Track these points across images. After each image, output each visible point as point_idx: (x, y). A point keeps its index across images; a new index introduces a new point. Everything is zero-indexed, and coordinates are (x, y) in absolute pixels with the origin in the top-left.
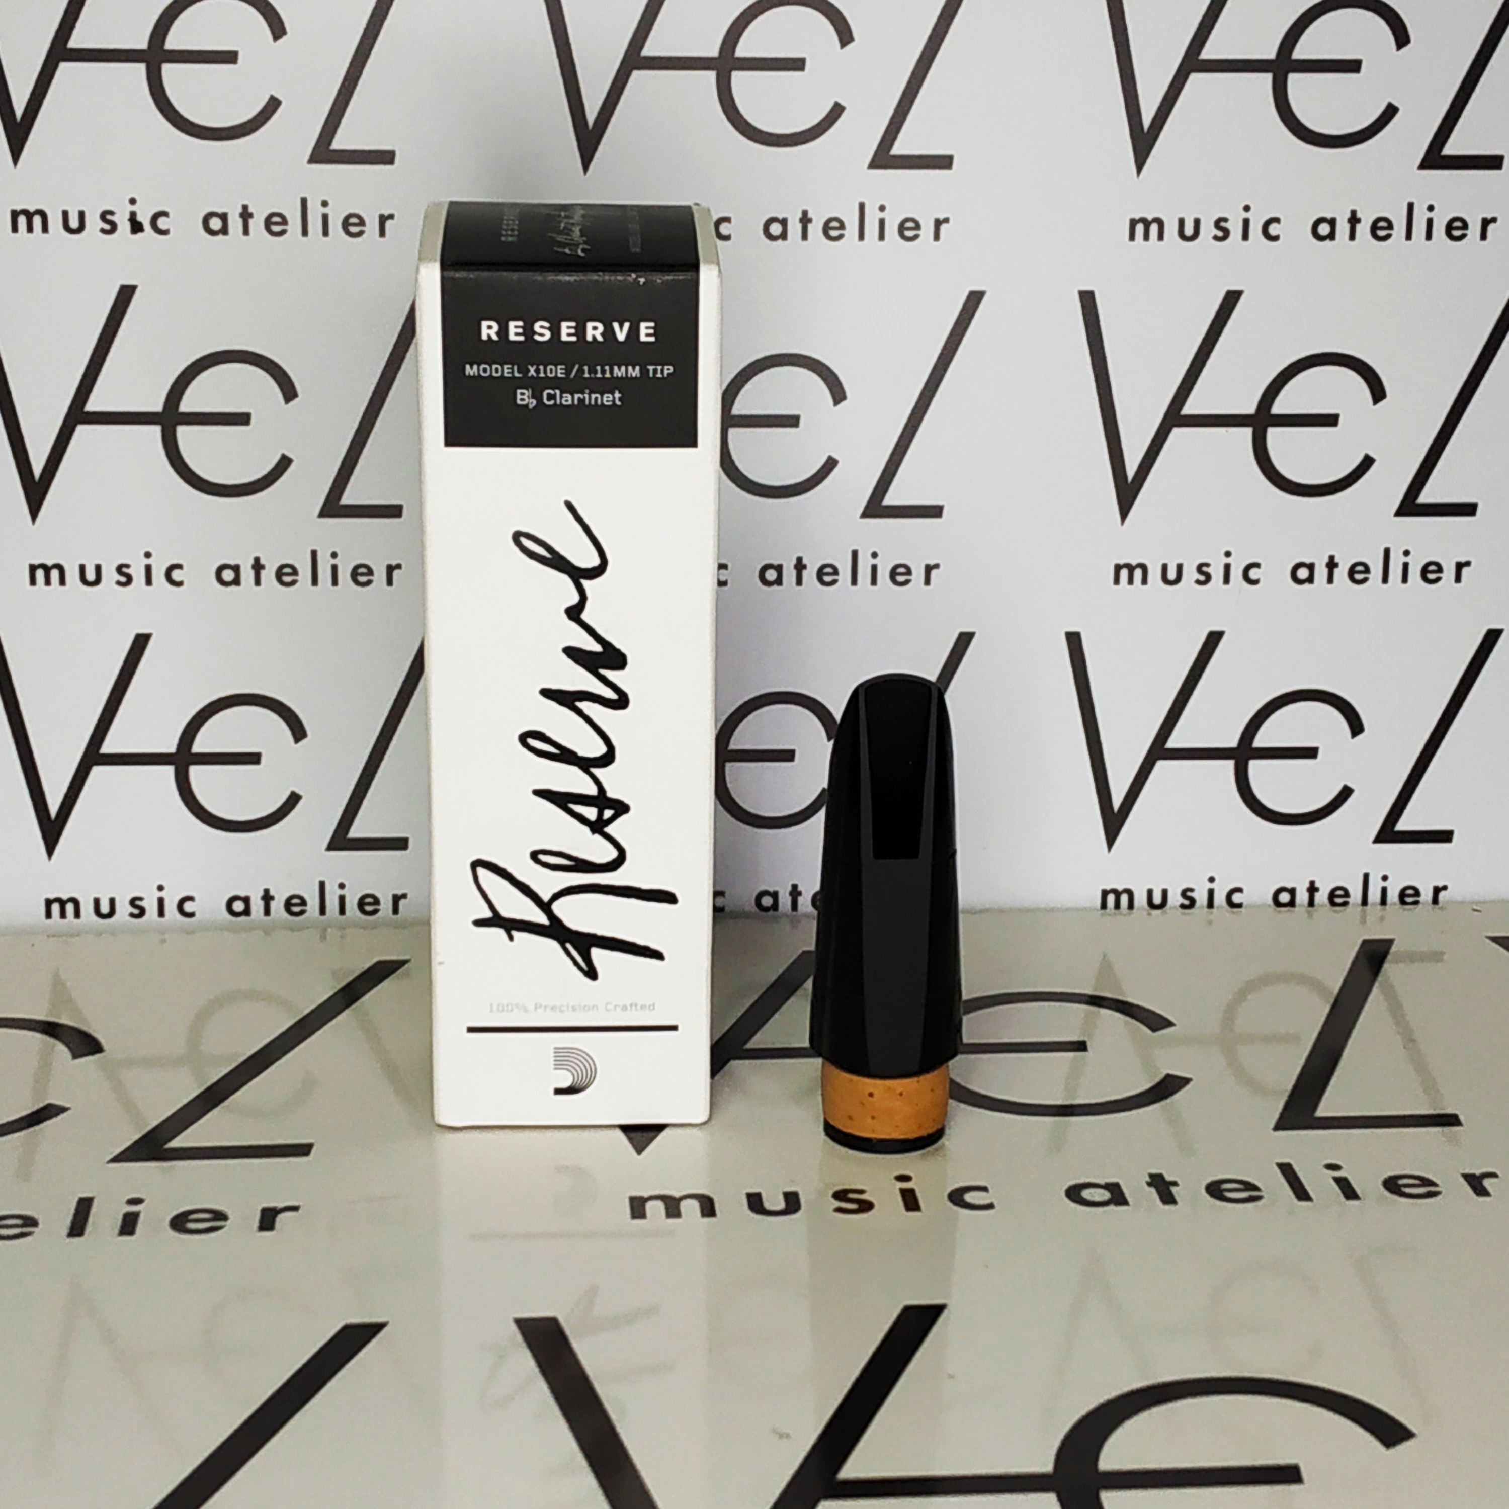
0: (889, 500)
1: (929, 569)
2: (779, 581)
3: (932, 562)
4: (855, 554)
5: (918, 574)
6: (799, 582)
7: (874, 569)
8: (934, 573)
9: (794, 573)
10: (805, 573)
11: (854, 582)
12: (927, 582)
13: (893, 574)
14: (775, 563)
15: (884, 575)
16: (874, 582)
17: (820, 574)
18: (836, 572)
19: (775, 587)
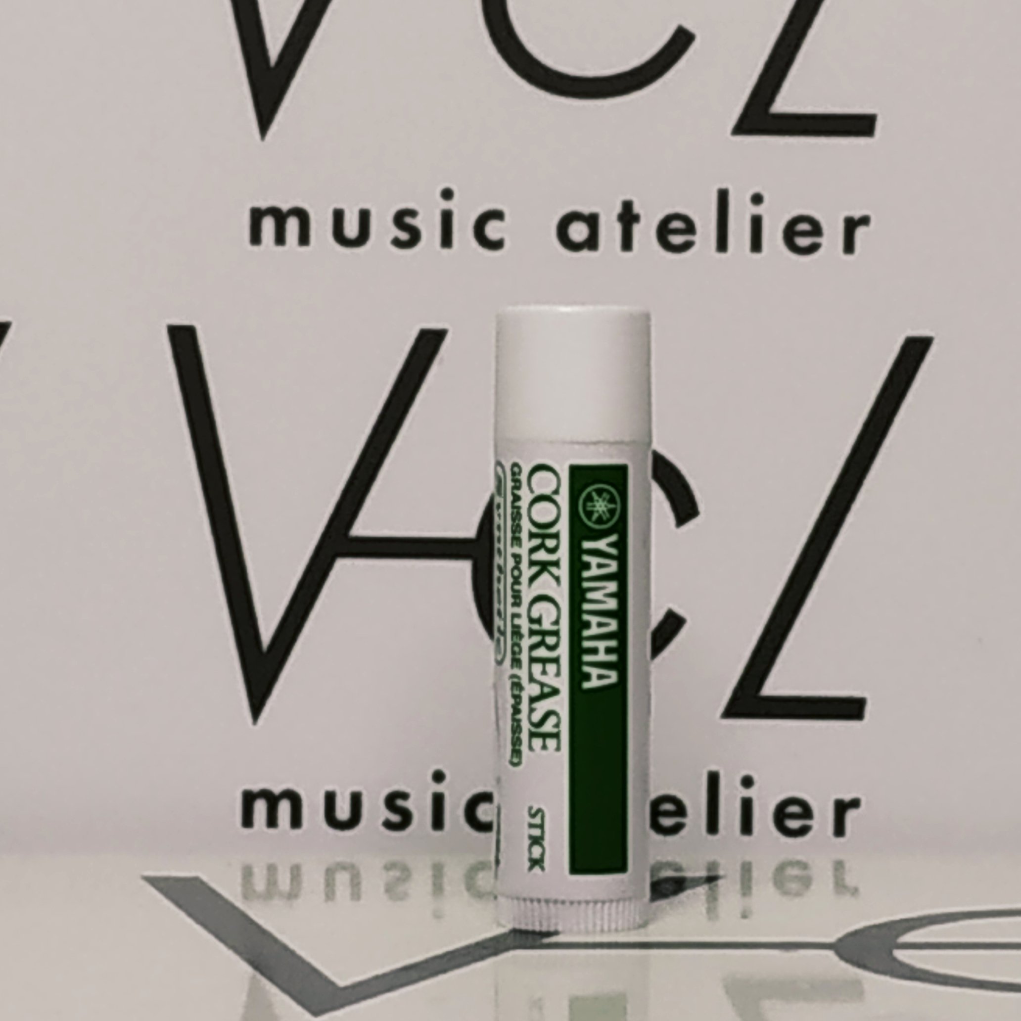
0: (783, 104)
1: (851, 225)
2: (591, 243)
3: (857, 214)
4: (723, 197)
5: (833, 235)
6: (627, 244)
7: (757, 223)
8: (860, 232)
9: (618, 228)
10: (637, 229)
11: (722, 244)
12: (849, 247)
13: (790, 233)
14: (586, 210)
15: (773, 234)
16: (756, 245)
17: (663, 231)
18: (690, 228)
19: (585, 253)
